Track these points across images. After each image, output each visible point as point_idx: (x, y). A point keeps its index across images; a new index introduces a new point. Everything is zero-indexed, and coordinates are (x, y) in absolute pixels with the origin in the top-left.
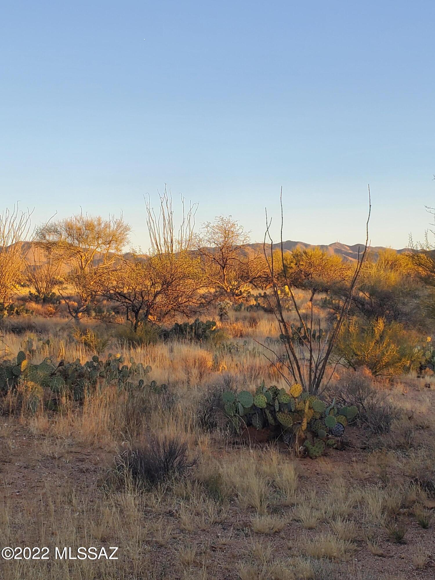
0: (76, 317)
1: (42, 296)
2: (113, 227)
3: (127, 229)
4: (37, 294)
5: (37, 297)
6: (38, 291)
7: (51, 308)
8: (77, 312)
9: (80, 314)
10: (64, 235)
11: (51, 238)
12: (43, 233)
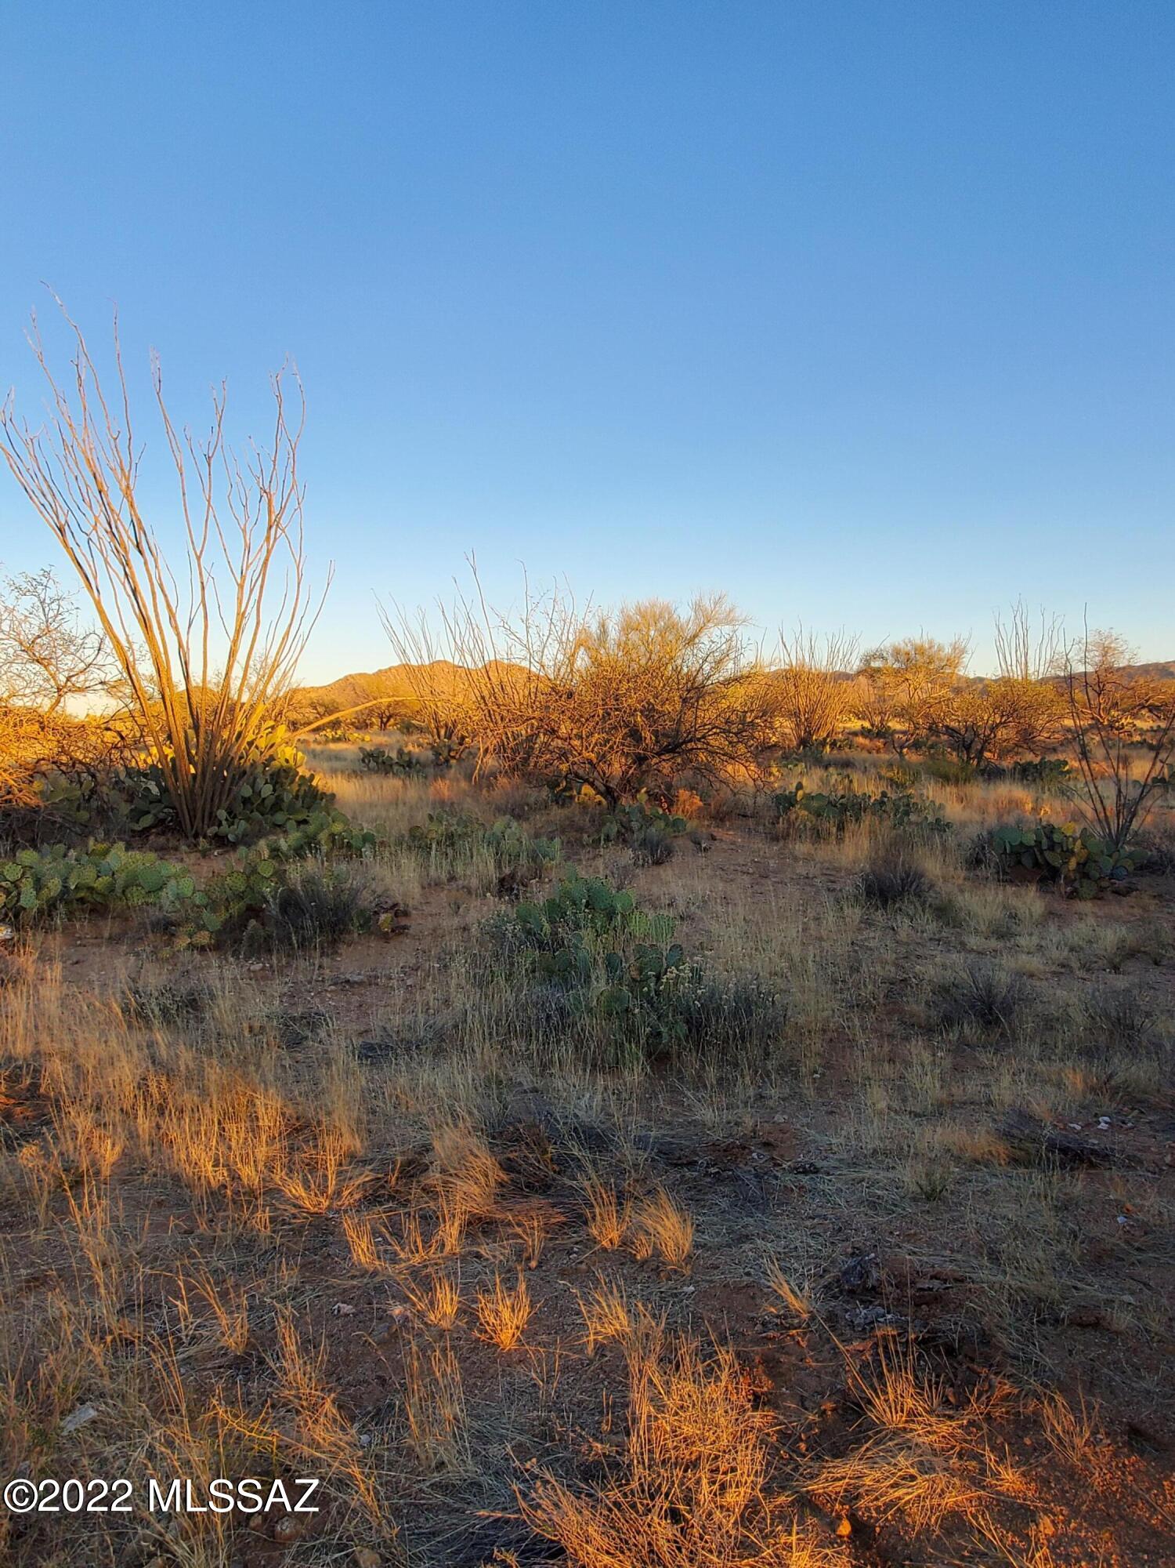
0: (901, 753)
1: (875, 730)
2: (948, 650)
3: (963, 651)
4: (870, 727)
5: (869, 731)
6: (872, 725)
7: (880, 743)
8: (902, 747)
9: (905, 750)
10: (891, 660)
11: (876, 664)
12: (868, 659)
